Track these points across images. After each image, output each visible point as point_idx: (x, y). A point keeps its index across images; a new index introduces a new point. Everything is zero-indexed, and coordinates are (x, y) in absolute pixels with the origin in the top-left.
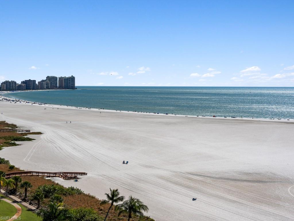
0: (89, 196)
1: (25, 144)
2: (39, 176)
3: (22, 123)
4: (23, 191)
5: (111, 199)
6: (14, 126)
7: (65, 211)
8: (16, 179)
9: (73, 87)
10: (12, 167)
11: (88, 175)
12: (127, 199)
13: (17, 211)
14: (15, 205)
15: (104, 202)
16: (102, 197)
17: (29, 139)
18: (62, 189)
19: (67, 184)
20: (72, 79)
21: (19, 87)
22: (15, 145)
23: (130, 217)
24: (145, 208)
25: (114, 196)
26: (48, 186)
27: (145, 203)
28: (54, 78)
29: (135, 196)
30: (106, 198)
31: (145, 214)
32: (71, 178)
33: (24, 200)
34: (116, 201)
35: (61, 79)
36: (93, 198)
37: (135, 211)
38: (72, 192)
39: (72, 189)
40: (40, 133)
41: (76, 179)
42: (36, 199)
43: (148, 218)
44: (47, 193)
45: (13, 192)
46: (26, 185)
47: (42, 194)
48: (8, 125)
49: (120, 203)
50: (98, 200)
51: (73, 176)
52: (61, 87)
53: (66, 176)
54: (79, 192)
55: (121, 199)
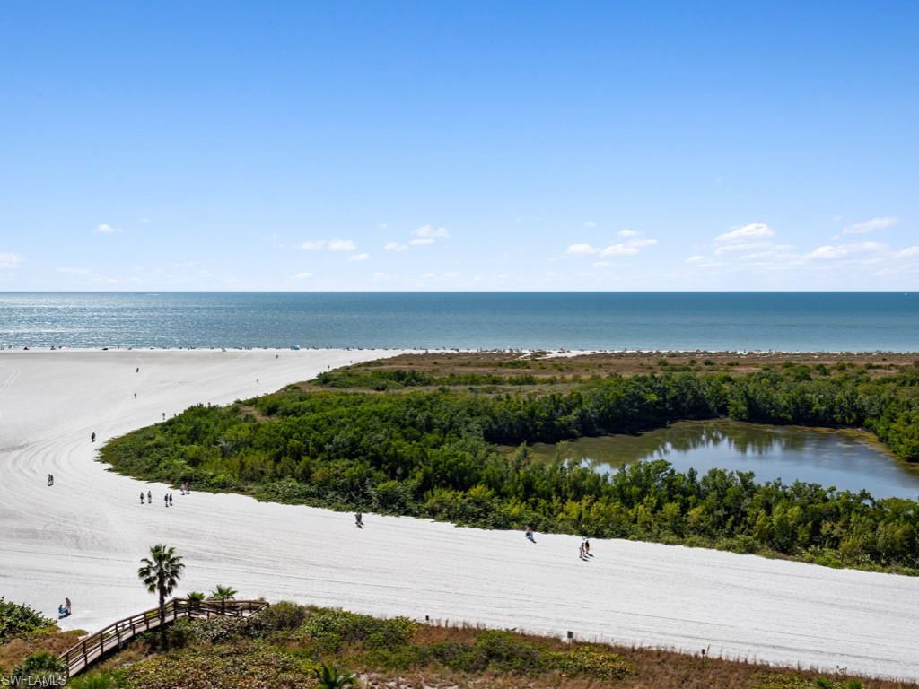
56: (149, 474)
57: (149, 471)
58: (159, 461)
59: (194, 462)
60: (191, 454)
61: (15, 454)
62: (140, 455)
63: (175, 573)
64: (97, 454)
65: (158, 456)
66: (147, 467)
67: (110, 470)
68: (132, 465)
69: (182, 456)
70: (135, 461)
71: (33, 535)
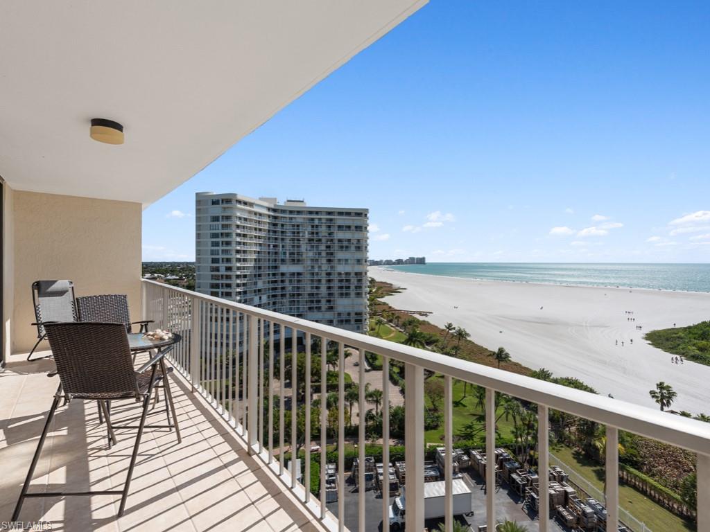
0: (434, 326)
1: (397, 295)
2: (406, 313)
3: (396, 284)
4: (396, 320)
5: (448, 328)
6: (391, 285)
7: (421, 333)
8: (393, 314)
9: (424, 263)
10: (390, 307)
11: (434, 314)
12: (457, 329)
13: (393, 331)
14: (392, 328)
15: (443, 330)
16: (443, 327)
17: (400, 292)
18: (418, 320)
19: (421, 318)
20: (424, 259)
21: (394, 263)
22: (392, 295)
23: (460, 339)
24: (468, 335)
25: (449, 327)
26: (411, 319)
27: (468, 332)
28: (413, 258)
29: (462, 328)
30: (444, 328)
31: (468, 338)
32: (423, 315)
33: (397, 326)
34: (451, 330)
35: (417, 259)
36: (436, 327)
37: (463, 337)
38: (424, 323)
39: (424, 321)
40: (405, 289)
41: (426, 315)
42: (404, 325)
43: (470, 341)
44: (410, 323)
45: (391, 321)
46: (398, 318)
47: (407, 323)
48: (388, 284)
49: (454, 331)
50: (439, 329)
51: (425, 314)
52: (417, 263)
53: (420, 313)
54: (429, 324)
55: (454, 328)
56: (671, 349)
57: (672, 348)
58: (679, 345)
59: (701, 349)
60: (700, 345)
61: (602, 329)
62: (667, 340)
63: (670, 398)
64: (644, 336)
65: (679, 343)
66: (671, 347)
67: (649, 344)
68: (662, 344)
69: (694, 345)
70: (664, 342)
71: (604, 363)
